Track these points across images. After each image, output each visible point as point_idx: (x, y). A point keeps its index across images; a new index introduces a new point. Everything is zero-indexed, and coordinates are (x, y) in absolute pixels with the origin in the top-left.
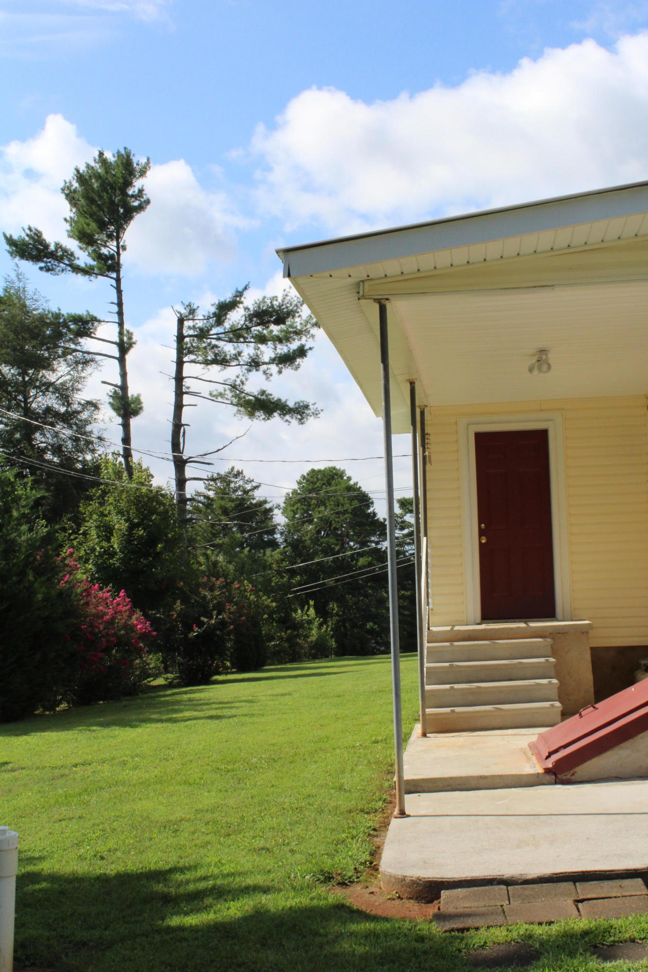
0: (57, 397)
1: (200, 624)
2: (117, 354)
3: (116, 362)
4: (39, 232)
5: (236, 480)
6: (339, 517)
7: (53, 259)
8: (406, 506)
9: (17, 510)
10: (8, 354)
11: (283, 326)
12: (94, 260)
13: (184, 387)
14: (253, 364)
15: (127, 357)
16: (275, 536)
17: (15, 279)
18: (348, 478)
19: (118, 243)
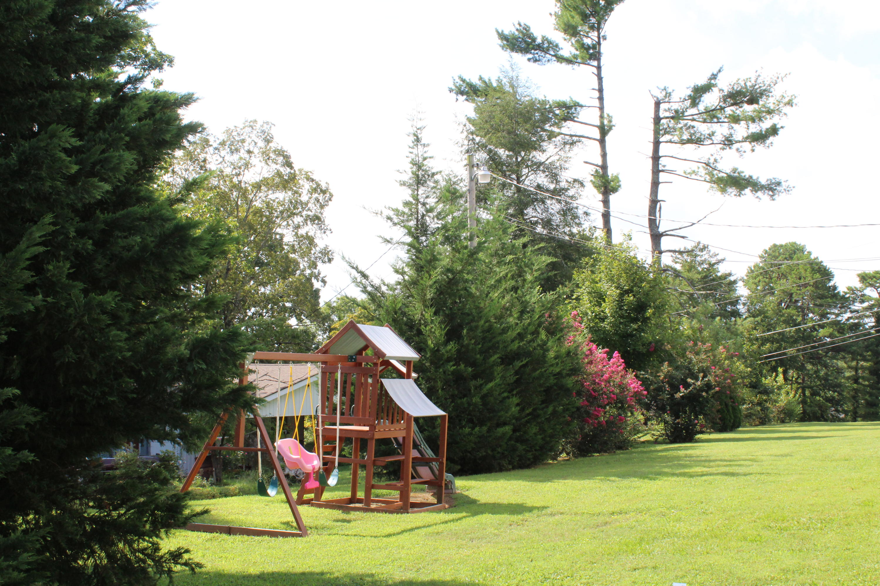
0: (547, 176)
1: (687, 386)
2: (598, 136)
3: (597, 143)
4: (528, 27)
5: (701, 254)
6: (800, 290)
7: (540, 50)
8: (866, 280)
9: (531, 274)
10: (504, 137)
11: (755, 106)
12: (577, 50)
13: (660, 166)
14: (726, 142)
15: (607, 138)
16: (738, 307)
17: (509, 69)
18: (808, 252)
19: (599, 34)
